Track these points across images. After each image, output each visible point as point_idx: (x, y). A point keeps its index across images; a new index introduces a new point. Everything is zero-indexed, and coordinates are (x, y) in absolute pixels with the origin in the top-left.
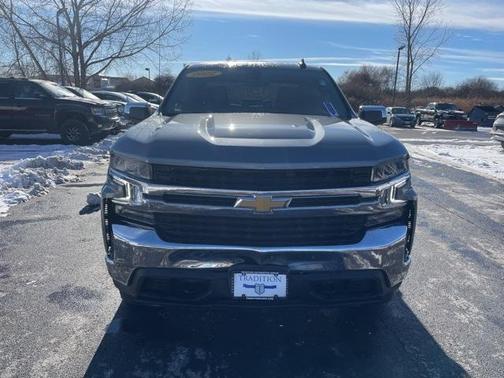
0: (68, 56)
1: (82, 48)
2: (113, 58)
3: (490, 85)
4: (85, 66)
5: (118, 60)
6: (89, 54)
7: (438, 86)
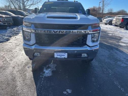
0: (21, 4)
1: (24, 2)
2: (31, 5)
3: (125, 12)
4: (25, 7)
5: (32, 5)
6: (26, 4)
7: (112, 12)
